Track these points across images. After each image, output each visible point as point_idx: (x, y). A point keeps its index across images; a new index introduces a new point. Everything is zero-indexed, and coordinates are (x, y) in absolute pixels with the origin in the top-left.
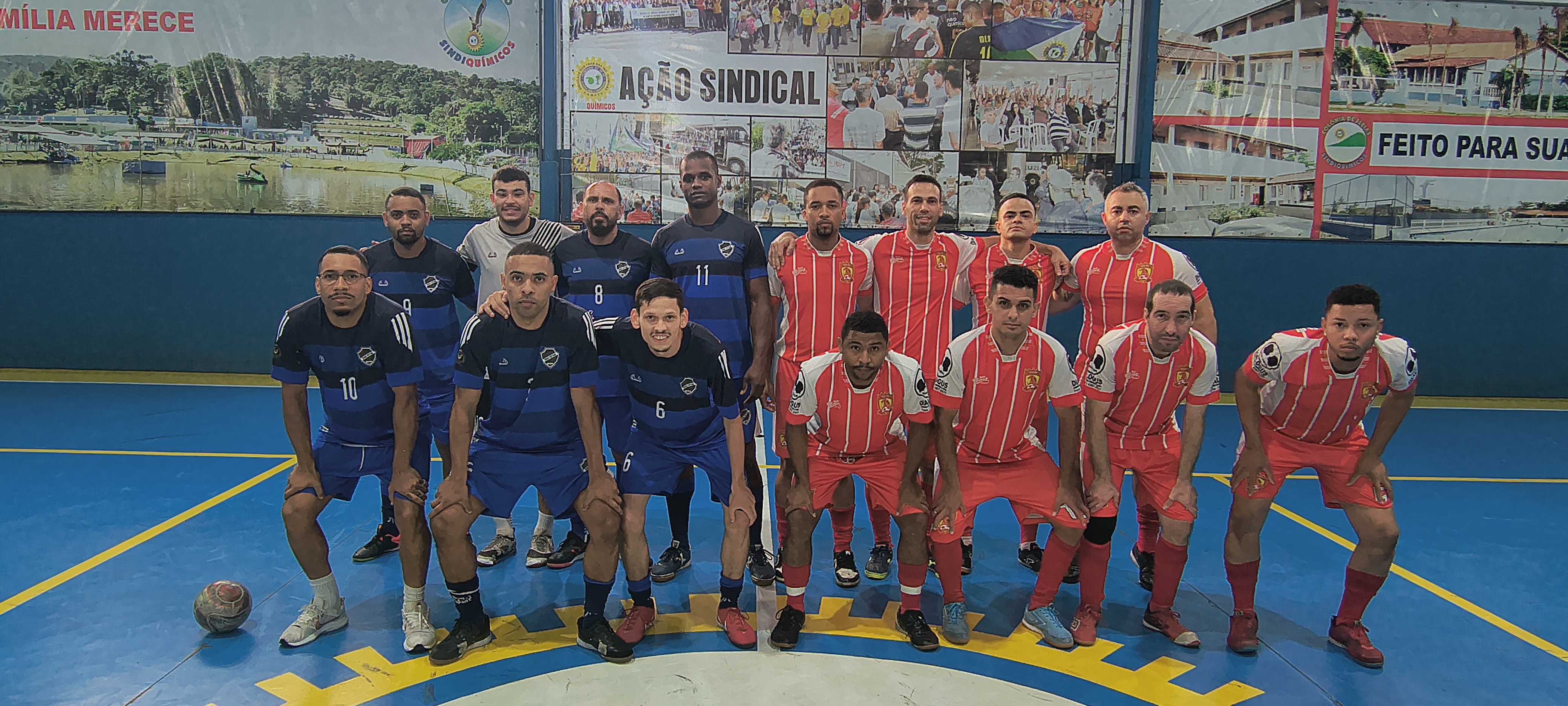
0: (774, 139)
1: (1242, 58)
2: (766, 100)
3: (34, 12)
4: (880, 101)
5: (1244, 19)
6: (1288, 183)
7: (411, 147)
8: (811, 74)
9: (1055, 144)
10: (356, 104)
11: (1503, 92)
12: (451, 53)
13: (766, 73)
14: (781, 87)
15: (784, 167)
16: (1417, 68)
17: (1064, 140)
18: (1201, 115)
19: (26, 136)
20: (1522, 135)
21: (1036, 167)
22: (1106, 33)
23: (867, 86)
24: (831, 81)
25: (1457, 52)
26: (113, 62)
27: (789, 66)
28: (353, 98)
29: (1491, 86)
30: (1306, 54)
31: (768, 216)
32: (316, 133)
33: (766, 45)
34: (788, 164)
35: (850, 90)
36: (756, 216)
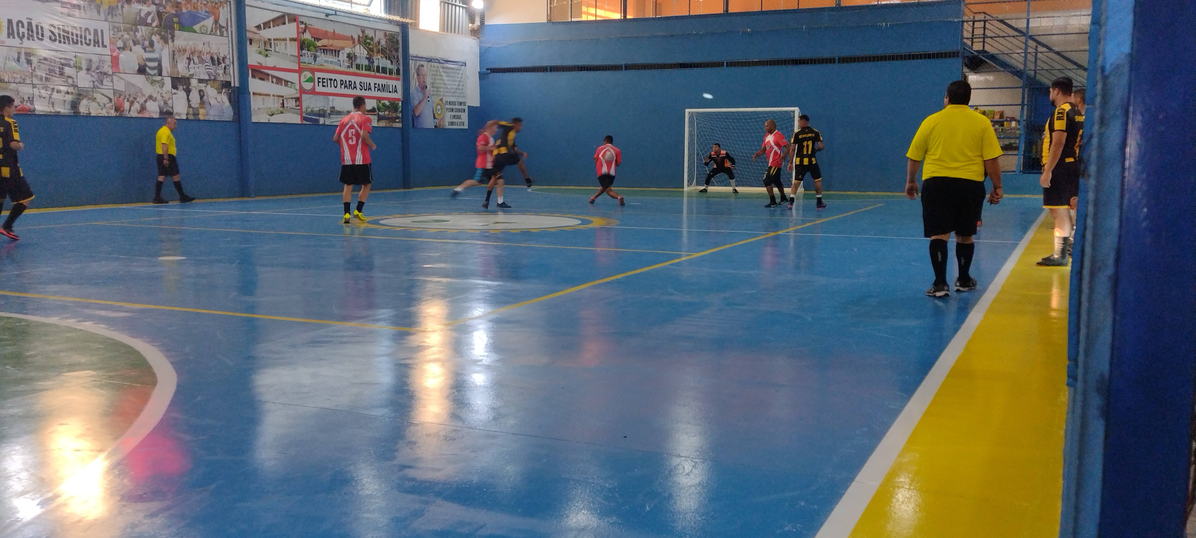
0: (88, 66)
1: (271, 40)
2: (82, 44)
4: (134, 48)
5: (270, 21)
6: (291, 98)
8: (102, 31)
9: (208, 75)
11: (351, 61)
13: (81, 28)
14: (88, 37)
15: (94, 82)
16: (326, 49)
17: (211, 73)
18: (259, 65)
20: (357, 80)
21: (202, 86)
22: (222, 22)
23: (127, 40)
24: (112, 36)
25: (337, 44)
27: (92, 25)
29: (347, 59)
30: (292, 40)
31: (87, 110)
33: (80, 13)
34: (95, 80)
35: (120, 41)
36: (83, 109)
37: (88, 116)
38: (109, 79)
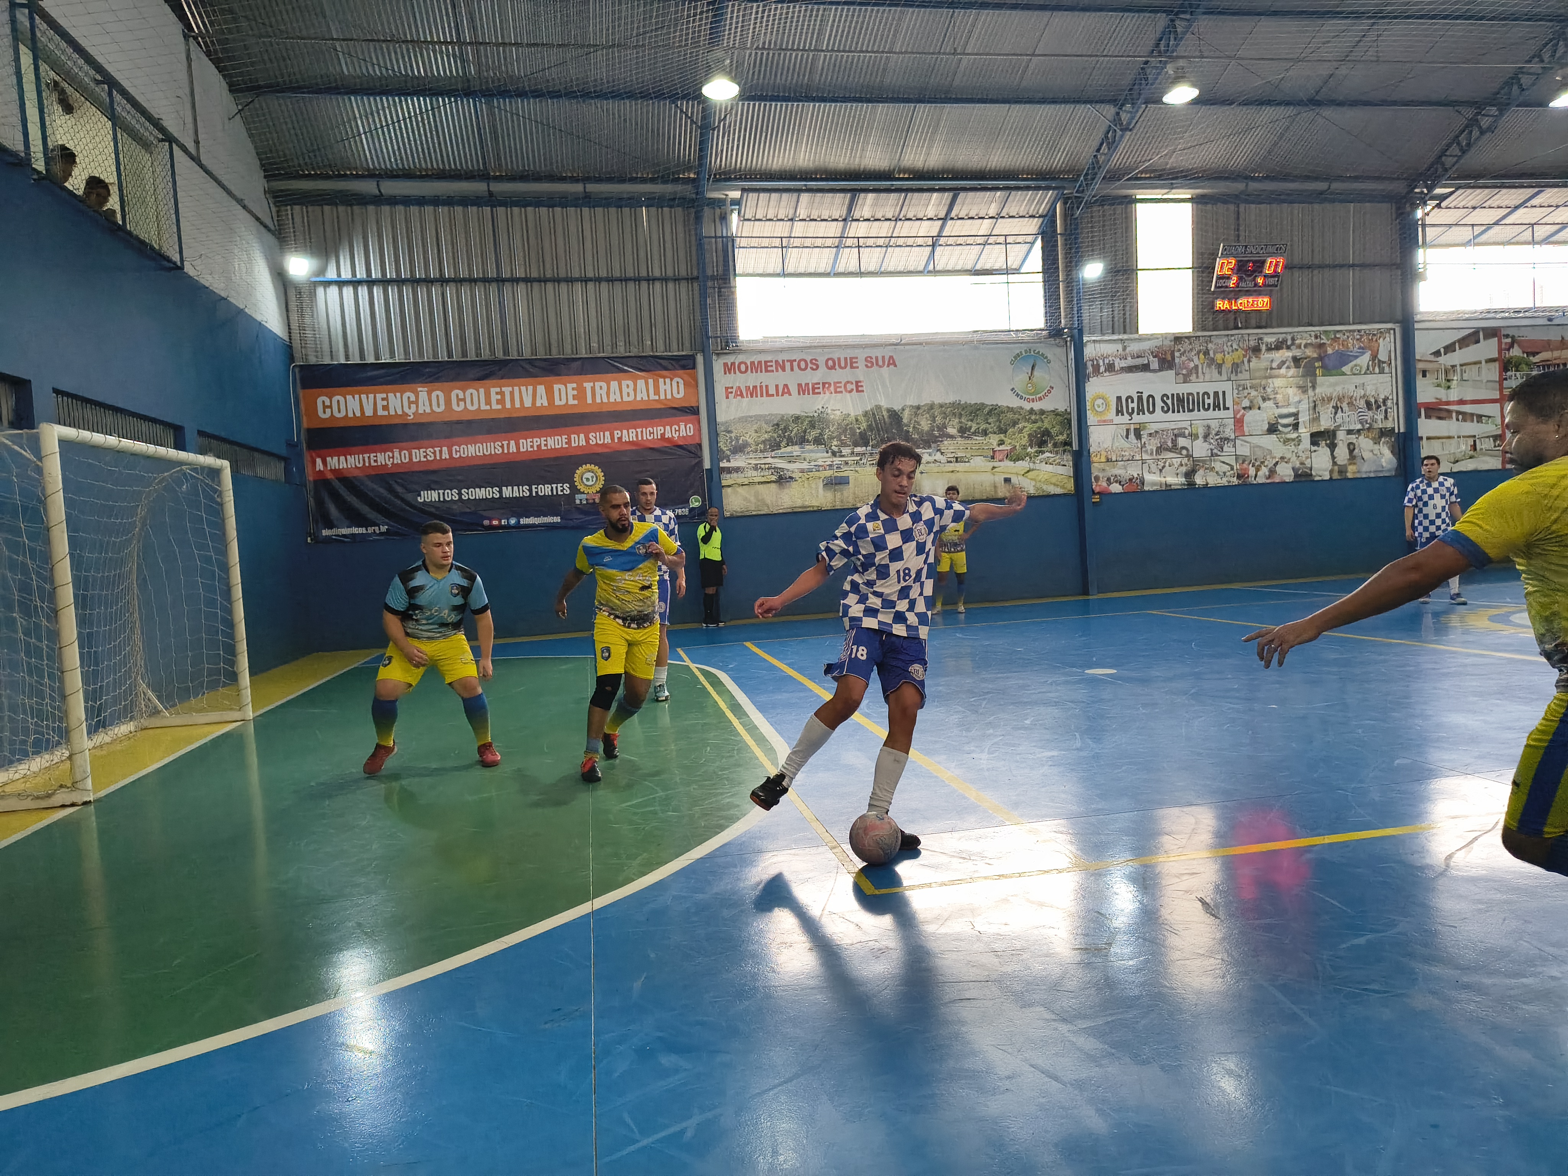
0: (1205, 433)
1: (1456, 366)
2: (1199, 410)
3: (767, 386)
4: (1263, 405)
5: (1454, 343)
6: (1487, 437)
7: (997, 454)
8: (1224, 393)
9: (1361, 423)
10: (963, 431)
12: (1018, 395)
13: (1198, 393)
14: (1207, 401)
15: (1212, 450)
17: (1366, 421)
18: (1436, 401)
19: (763, 466)
21: (1352, 438)
22: (1383, 356)
23: (1255, 397)
24: (1235, 395)
26: (816, 415)
27: (1211, 388)
28: (961, 427)
30: (1489, 361)
31: (1203, 480)
32: (938, 450)
33: (1197, 377)
34: (1214, 448)
35: (1246, 400)
36: (1199, 480)
37: (1206, 486)
38: (1231, 444)
